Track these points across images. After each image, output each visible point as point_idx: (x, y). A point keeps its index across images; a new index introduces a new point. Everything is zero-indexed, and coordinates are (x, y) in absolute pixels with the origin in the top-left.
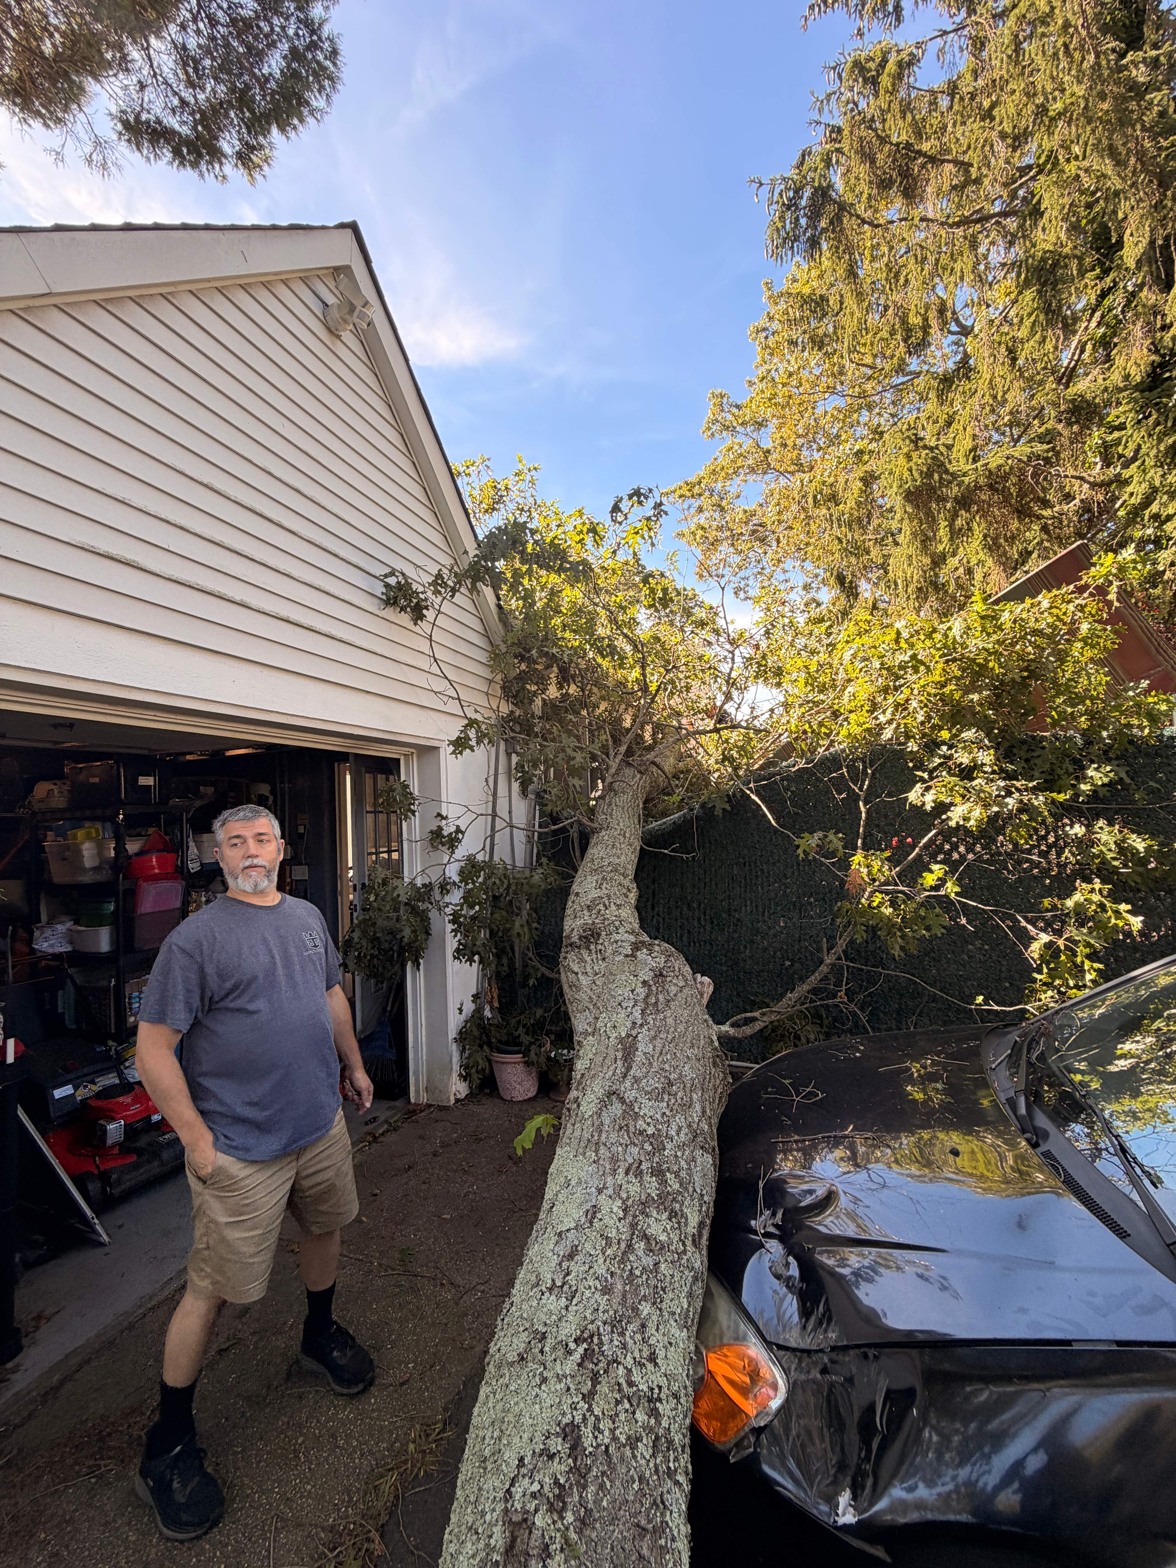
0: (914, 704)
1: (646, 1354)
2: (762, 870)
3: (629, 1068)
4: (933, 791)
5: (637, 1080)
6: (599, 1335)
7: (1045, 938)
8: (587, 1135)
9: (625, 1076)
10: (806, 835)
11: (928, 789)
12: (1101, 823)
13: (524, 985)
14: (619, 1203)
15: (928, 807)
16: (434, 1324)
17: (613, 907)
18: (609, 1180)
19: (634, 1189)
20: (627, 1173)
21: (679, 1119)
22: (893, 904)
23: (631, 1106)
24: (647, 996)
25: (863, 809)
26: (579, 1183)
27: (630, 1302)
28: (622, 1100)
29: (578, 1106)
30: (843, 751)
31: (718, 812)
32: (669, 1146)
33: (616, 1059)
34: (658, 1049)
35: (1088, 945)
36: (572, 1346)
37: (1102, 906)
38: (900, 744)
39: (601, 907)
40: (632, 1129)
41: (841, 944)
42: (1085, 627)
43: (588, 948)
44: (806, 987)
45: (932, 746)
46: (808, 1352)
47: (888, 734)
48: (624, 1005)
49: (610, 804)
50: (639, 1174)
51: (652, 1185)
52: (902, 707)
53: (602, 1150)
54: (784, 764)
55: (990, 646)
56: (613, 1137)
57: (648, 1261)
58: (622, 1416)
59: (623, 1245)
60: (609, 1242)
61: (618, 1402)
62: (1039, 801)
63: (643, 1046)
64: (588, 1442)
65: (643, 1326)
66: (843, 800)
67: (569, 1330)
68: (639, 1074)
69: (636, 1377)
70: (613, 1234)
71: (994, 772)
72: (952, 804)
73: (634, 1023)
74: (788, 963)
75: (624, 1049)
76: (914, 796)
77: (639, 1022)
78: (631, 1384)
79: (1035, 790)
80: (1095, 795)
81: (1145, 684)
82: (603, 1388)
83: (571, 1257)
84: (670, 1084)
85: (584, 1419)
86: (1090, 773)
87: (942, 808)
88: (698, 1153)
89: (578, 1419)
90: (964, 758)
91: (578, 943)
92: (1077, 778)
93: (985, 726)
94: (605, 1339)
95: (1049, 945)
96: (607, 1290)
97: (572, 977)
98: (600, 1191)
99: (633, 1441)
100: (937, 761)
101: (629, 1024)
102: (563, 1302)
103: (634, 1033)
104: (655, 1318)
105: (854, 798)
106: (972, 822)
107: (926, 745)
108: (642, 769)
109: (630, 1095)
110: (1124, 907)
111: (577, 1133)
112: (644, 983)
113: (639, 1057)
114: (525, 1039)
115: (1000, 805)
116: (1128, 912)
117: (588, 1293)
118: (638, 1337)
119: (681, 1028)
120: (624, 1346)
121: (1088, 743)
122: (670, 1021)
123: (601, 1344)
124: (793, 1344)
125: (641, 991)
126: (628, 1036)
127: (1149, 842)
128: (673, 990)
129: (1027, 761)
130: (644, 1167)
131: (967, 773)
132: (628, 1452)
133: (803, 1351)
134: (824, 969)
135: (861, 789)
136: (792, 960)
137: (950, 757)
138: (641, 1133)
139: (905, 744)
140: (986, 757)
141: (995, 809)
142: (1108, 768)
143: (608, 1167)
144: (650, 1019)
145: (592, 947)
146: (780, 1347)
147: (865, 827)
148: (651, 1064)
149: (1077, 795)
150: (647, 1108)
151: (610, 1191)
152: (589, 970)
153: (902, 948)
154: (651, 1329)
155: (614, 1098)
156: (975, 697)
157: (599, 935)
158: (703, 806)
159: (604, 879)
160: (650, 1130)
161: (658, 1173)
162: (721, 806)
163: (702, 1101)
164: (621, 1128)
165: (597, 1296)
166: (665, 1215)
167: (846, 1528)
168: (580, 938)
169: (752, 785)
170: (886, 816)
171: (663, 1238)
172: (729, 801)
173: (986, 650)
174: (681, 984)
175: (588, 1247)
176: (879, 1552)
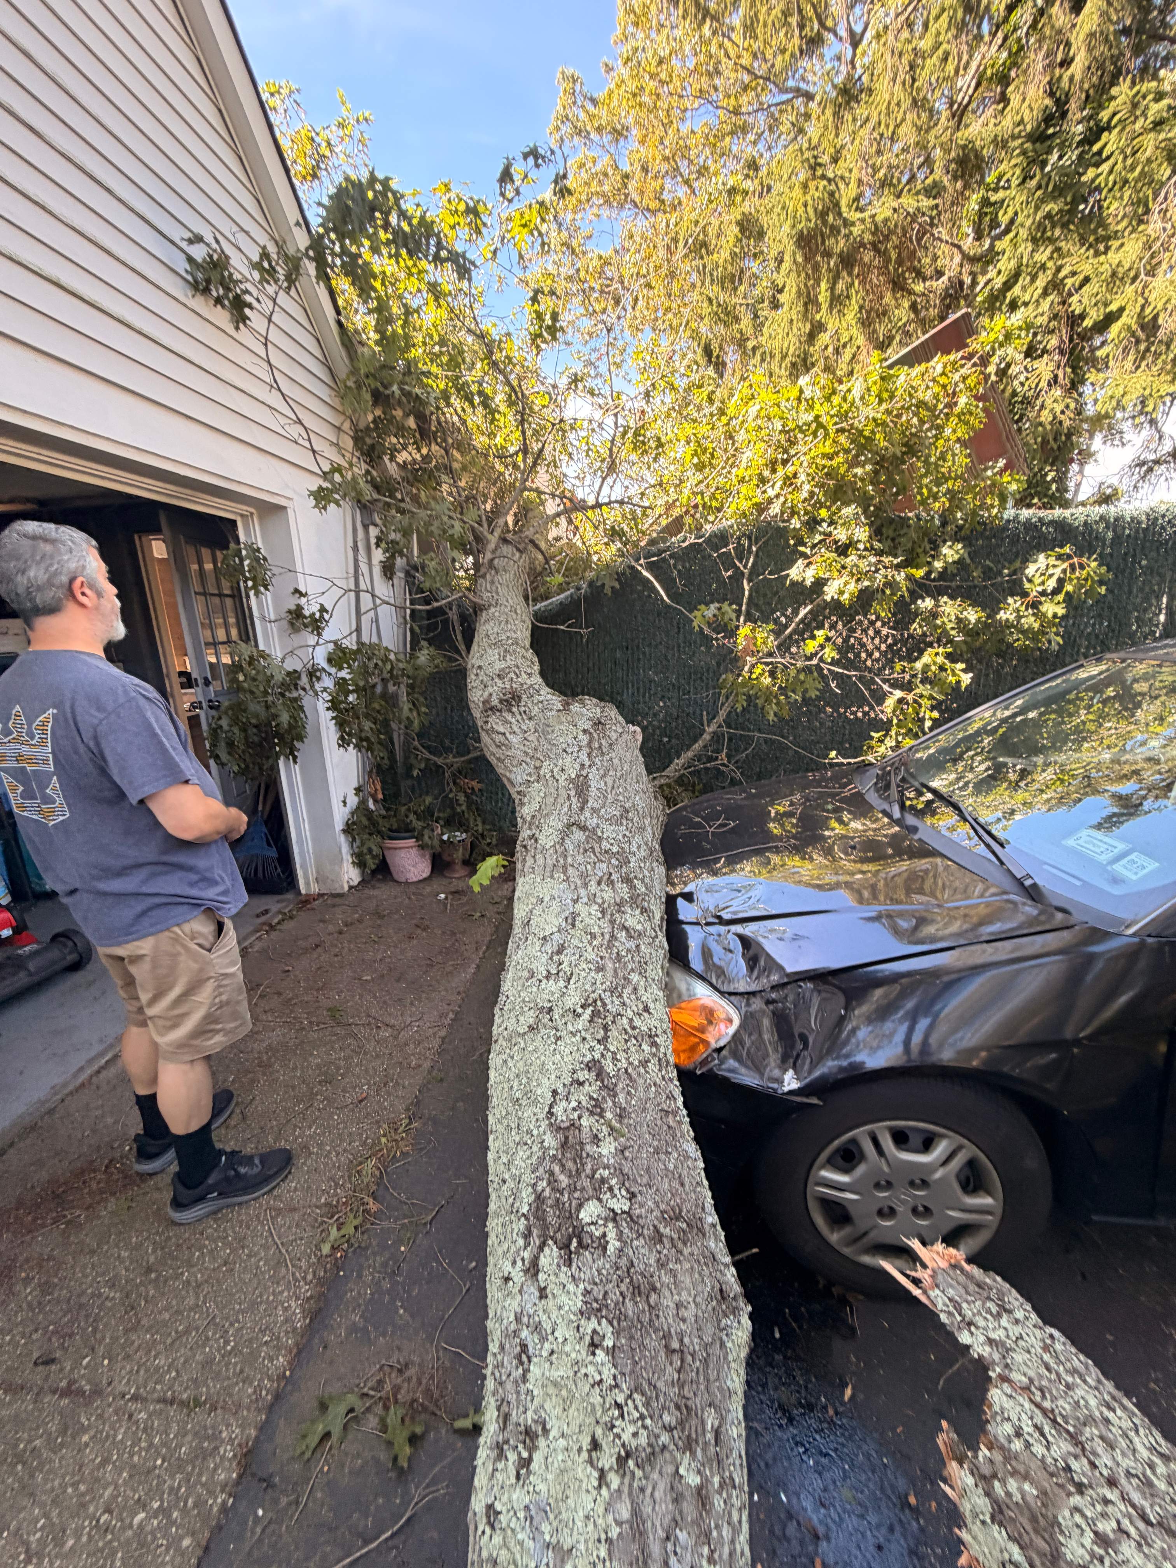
0: (802, 477)
1: (641, 1007)
2: (644, 653)
3: (586, 802)
4: (813, 567)
5: (594, 811)
6: (601, 1000)
7: (898, 694)
8: (550, 862)
9: (582, 809)
10: (703, 607)
11: (808, 565)
12: (945, 598)
13: (408, 775)
14: (596, 907)
15: (808, 583)
16: (377, 1056)
17: (524, 676)
18: (583, 892)
19: (608, 894)
20: (599, 883)
21: (638, 839)
22: (772, 674)
23: (594, 831)
24: (590, 743)
25: (746, 587)
26: (553, 898)
27: (621, 974)
28: (584, 828)
29: (536, 841)
30: (732, 527)
31: (608, 590)
32: (633, 860)
33: (569, 797)
34: (610, 784)
35: (931, 698)
36: (580, 1010)
37: (942, 668)
38: (784, 521)
39: (512, 675)
40: (597, 850)
41: (722, 714)
42: (963, 400)
43: (510, 711)
44: (690, 754)
45: (813, 523)
46: (753, 994)
47: (775, 509)
48: (569, 750)
49: (492, 582)
50: (610, 883)
51: (624, 891)
52: (789, 481)
53: (571, 871)
54: (674, 539)
55: (879, 416)
56: (580, 858)
57: (631, 944)
58: (633, 1049)
59: (607, 937)
60: (593, 936)
61: (626, 1041)
62: (901, 577)
63: (595, 783)
64: (610, 1068)
65: (635, 989)
66: (730, 577)
67: (573, 1000)
68: (596, 805)
69: (637, 1022)
70: (596, 930)
71: (866, 549)
72: (827, 580)
73: (583, 766)
74: (666, 739)
75: (577, 787)
76: (795, 573)
77: (587, 763)
78: (634, 1028)
79: (898, 567)
80: (943, 575)
81: (1001, 463)
82: (614, 1033)
83: (560, 952)
84: (627, 811)
85: (602, 1055)
86: (945, 550)
87: (820, 584)
88: (655, 864)
89: (597, 1056)
90: (841, 535)
91: (499, 706)
92: (933, 557)
93: (864, 501)
94: (608, 1001)
95: (900, 701)
96: (600, 969)
97: (499, 738)
98: (575, 901)
99: (644, 1063)
100: (818, 538)
101: (577, 767)
102: (562, 983)
103: (584, 773)
104: (642, 983)
105: (738, 576)
106: (846, 596)
107: (808, 523)
108: (521, 547)
109: (592, 822)
110: (961, 666)
111: (540, 861)
112: (585, 731)
113: (593, 792)
114: (418, 824)
115: (870, 579)
116: (963, 670)
117: (583, 974)
118: (633, 997)
119: (626, 767)
120: (624, 1004)
121: (944, 524)
122: (616, 761)
123: (604, 1005)
124: (742, 989)
125: (584, 739)
126: (578, 776)
127: (980, 614)
128: (614, 735)
129: (893, 540)
130: (614, 877)
131: (843, 550)
132: (642, 1070)
133: (748, 993)
134: (707, 737)
135: (745, 567)
136: (670, 737)
137: (830, 535)
138: (606, 852)
139: (788, 521)
140: (862, 534)
141: (866, 583)
142: (960, 546)
143: (579, 882)
144: (597, 760)
145: (514, 709)
146: (730, 994)
147: (748, 604)
148: (605, 797)
149: (929, 573)
150: (608, 831)
151: (585, 900)
152: (516, 729)
153: (775, 714)
154: (641, 991)
155: (574, 828)
156: (859, 471)
157: (520, 698)
158: (591, 584)
159: (505, 651)
160: (615, 849)
161: (627, 880)
162: (611, 584)
163: (652, 826)
164: (586, 851)
165: (593, 974)
166: (638, 912)
167: (791, 1092)
168: (501, 701)
169: (642, 561)
170: (765, 595)
171: (639, 927)
172: (618, 580)
173: (874, 420)
174: (620, 730)
175: (575, 942)
176: (814, 1101)
